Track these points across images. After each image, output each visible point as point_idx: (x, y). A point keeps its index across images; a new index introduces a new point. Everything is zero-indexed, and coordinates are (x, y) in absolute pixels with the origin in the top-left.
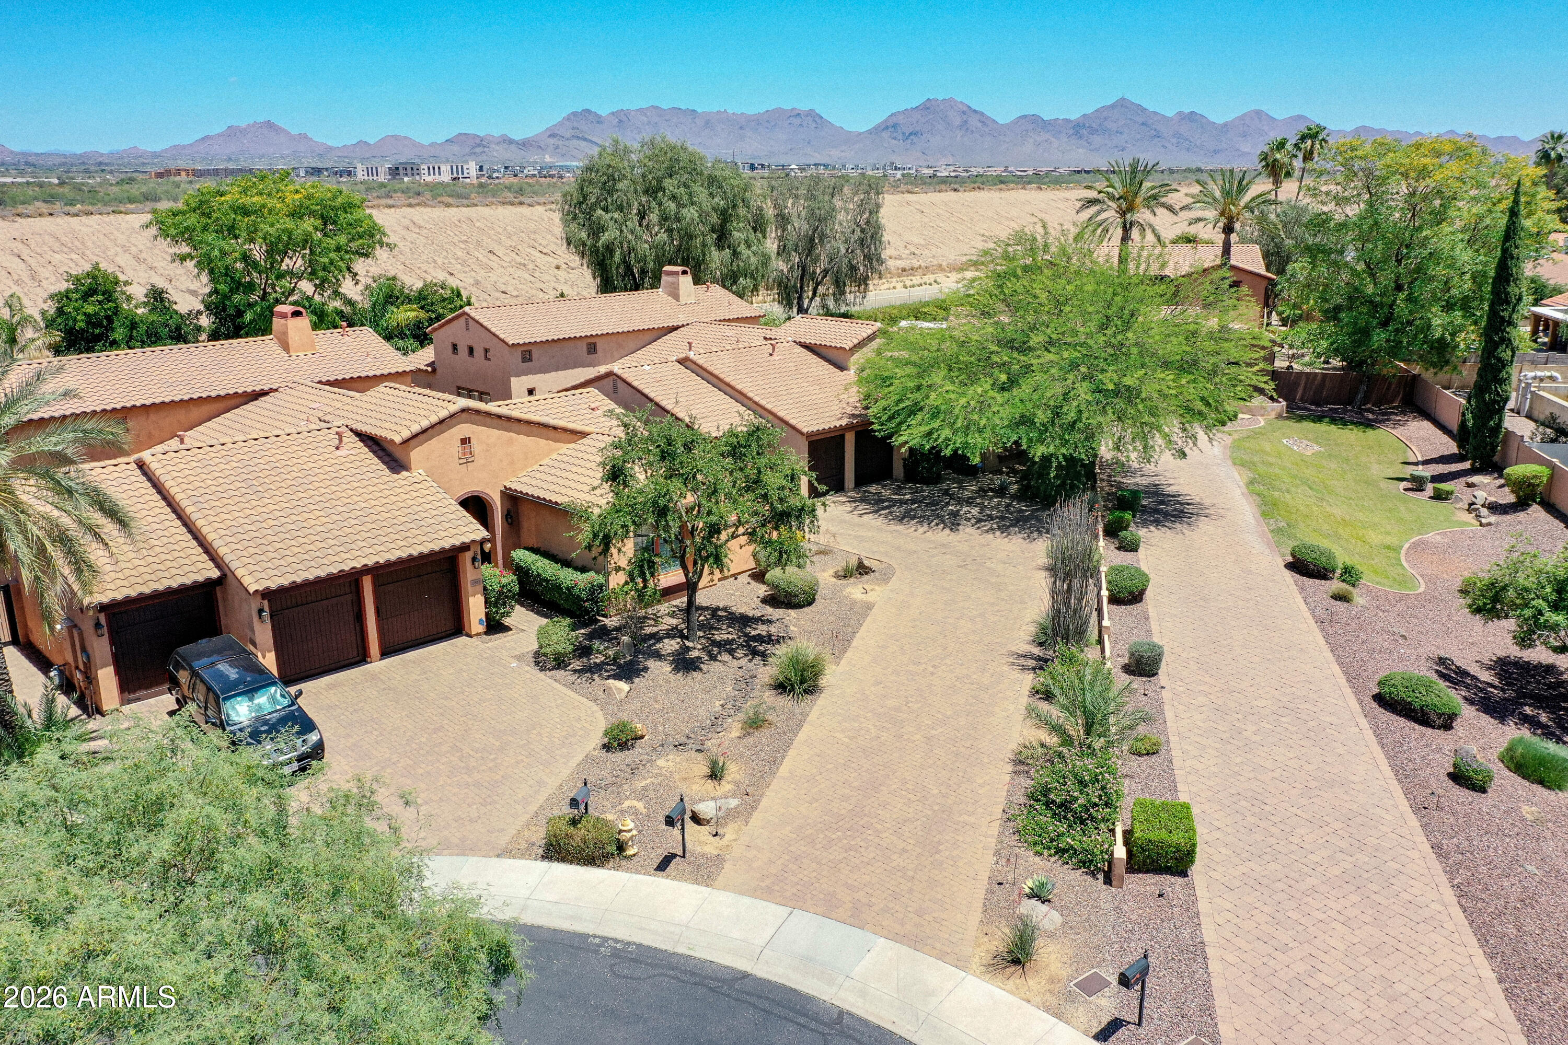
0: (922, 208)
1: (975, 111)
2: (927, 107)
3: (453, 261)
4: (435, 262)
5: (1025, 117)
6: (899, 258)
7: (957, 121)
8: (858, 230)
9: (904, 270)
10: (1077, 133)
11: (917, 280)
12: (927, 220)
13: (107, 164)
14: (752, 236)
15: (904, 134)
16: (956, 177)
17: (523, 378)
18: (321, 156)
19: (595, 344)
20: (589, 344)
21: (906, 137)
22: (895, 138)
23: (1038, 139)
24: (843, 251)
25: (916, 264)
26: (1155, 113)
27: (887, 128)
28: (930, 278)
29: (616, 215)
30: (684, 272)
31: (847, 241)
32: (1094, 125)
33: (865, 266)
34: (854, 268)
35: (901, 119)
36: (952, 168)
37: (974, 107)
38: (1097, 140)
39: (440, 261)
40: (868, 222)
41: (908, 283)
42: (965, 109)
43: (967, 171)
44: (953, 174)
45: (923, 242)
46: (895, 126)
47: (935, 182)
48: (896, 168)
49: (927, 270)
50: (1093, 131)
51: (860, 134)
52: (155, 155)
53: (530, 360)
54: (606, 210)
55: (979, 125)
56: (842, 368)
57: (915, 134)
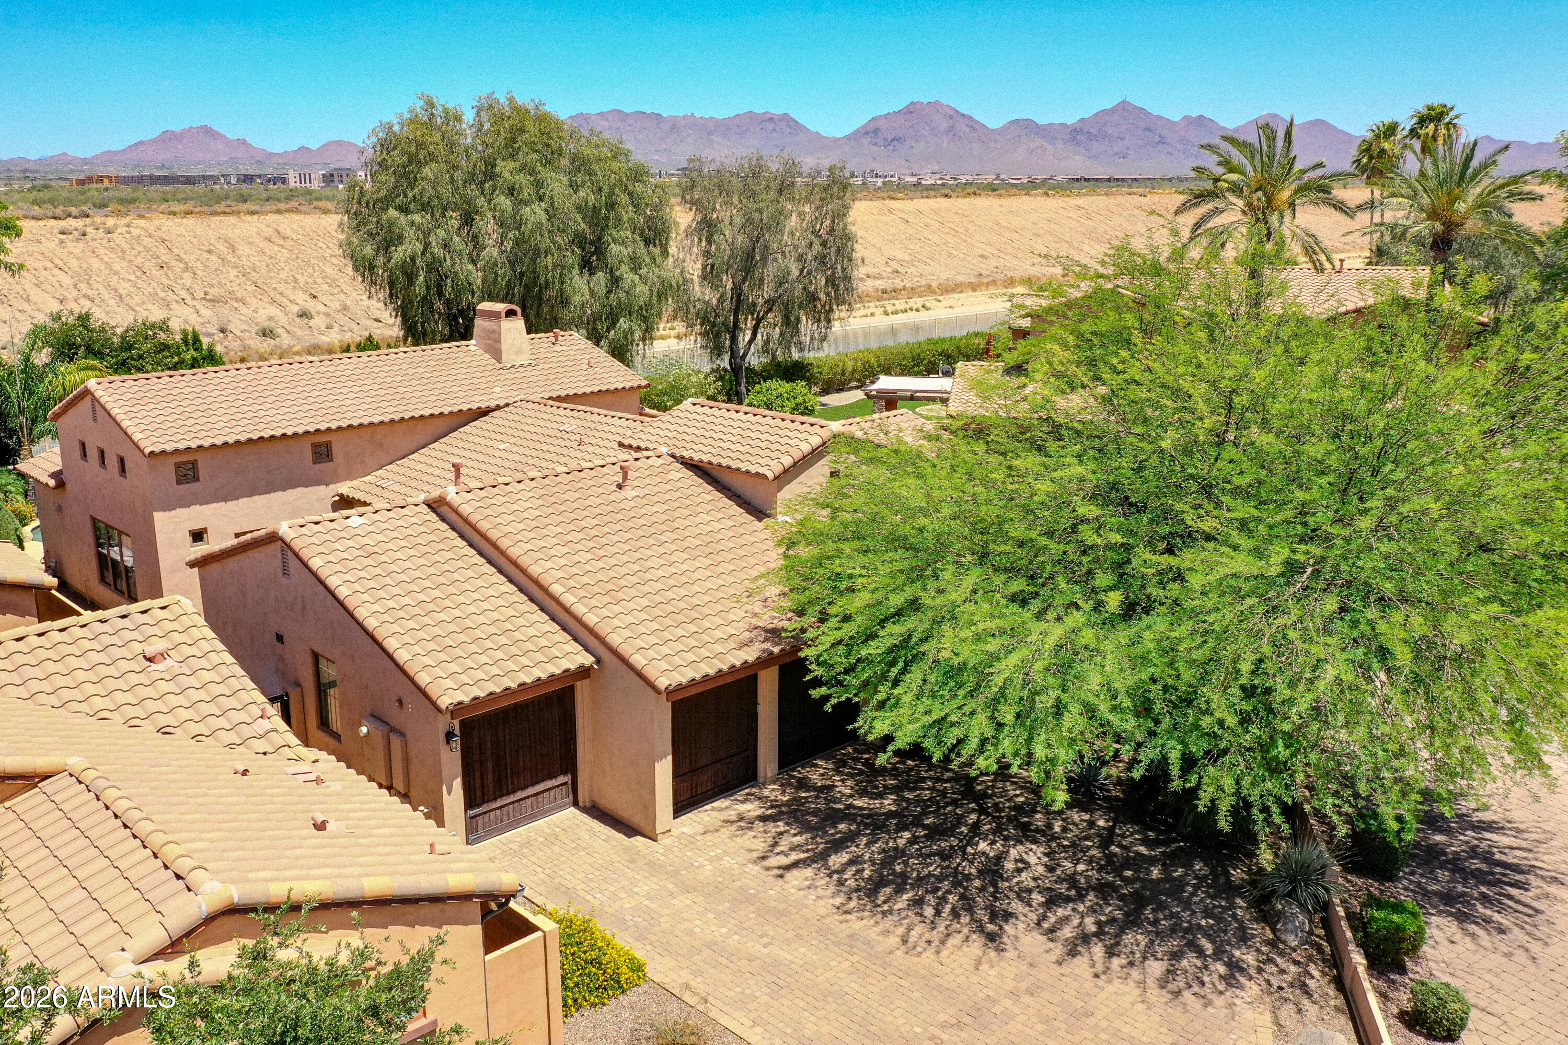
0: (906, 217)
1: (963, 115)
2: (911, 110)
3: (319, 280)
4: (296, 281)
5: (1017, 121)
6: (879, 277)
7: (944, 125)
8: (817, 241)
9: (884, 292)
10: (1074, 139)
11: (900, 304)
12: (911, 231)
13: (32, 172)
14: (642, 251)
15: (885, 139)
16: (943, 185)
17: (180, 511)
18: (259, 162)
19: (328, 445)
20: (316, 447)
21: (888, 143)
22: (876, 144)
23: (1032, 145)
24: (795, 273)
25: (898, 283)
26: (1159, 117)
27: (867, 133)
28: (917, 302)
29: (417, 218)
30: (510, 313)
31: (800, 258)
32: (1092, 130)
33: (828, 294)
34: (813, 298)
35: (882, 122)
36: (938, 176)
37: (963, 110)
38: (1096, 146)
39: (302, 280)
40: (832, 231)
41: (890, 308)
42: (952, 113)
43: (955, 179)
44: (939, 182)
45: (907, 258)
46: (876, 131)
47: (919, 189)
48: (877, 176)
49: (913, 292)
50: (1091, 137)
51: (838, 139)
52: (85, 161)
53: (196, 479)
54: (404, 210)
55: (968, 130)
56: (759, 512)
57: (897, 139)
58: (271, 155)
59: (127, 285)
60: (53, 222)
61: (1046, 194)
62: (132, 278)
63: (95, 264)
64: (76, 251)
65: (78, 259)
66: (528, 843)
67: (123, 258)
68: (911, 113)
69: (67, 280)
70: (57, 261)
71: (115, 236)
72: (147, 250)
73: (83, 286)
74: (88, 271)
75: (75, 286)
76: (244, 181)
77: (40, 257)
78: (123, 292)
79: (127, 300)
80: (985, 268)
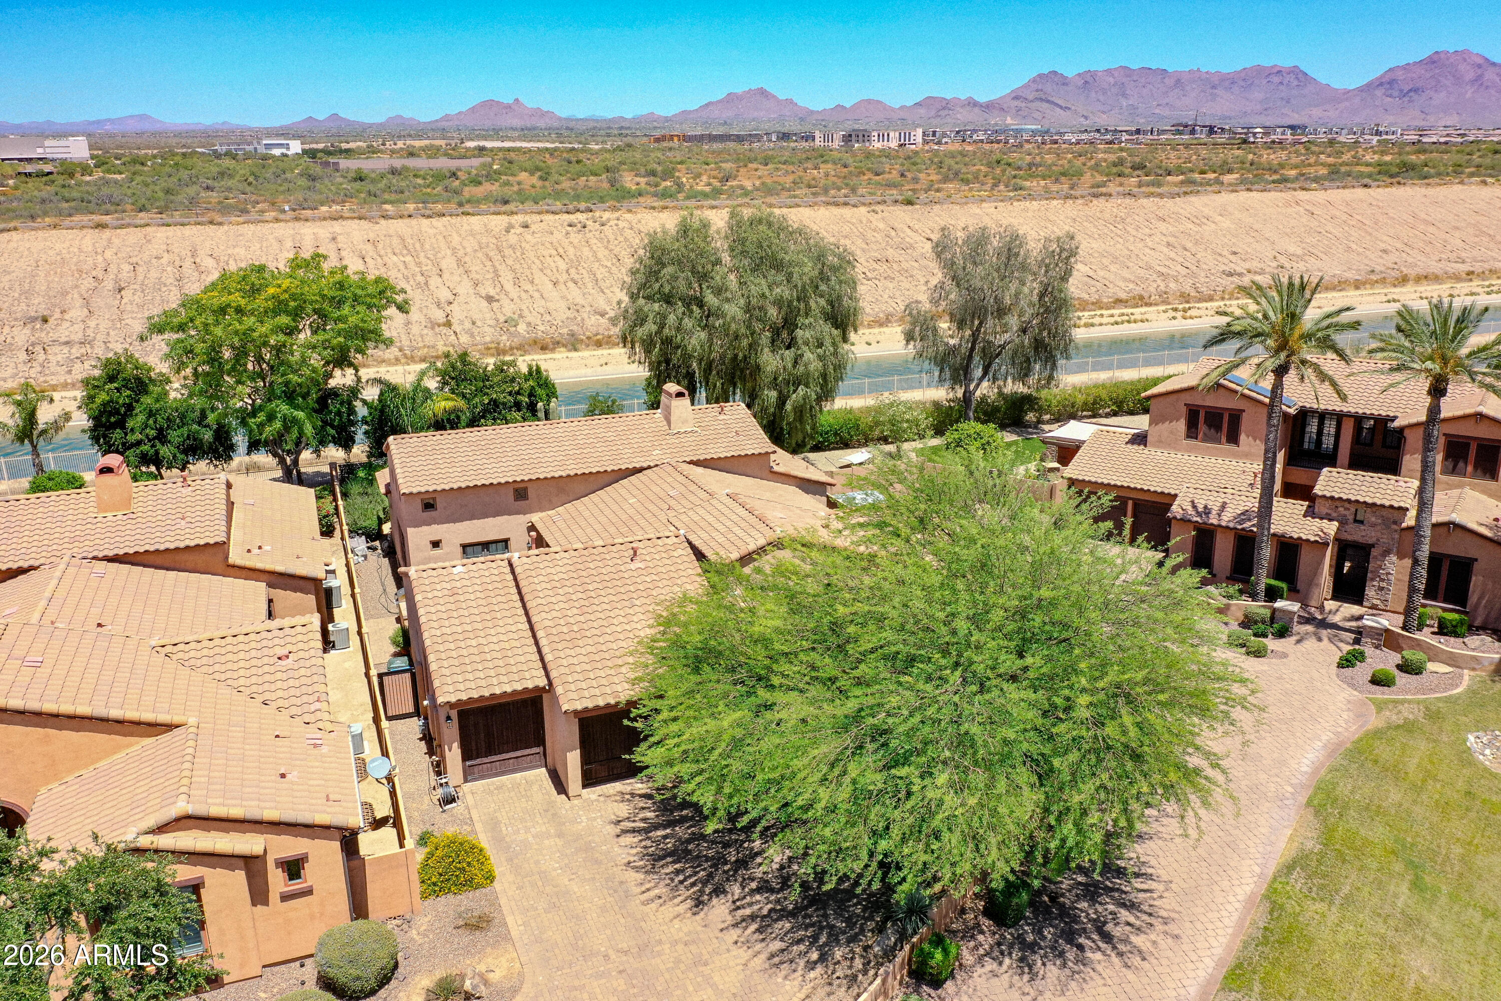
2: (1434, 61)
7: (1471, 75)
15: (1401, 90)
17: (425, 528)
18: (802, 119)
20: (516, 490)
21: (1403, 94)
22: (1390, 96)
27: (1381, 84)
30: (679, 395)
35: (1400, 75)
42: (1482, 61)
43: (1463, 136)
44: (1442, 140)
46: (1392, 82)
51: (1349, 91)
52: (667, 119)
57: (1416, 90)
58: (812, 112)
59: (603, 270)
60: (566, 217)
61: (1484, 183)
62: (609, 264)
63: (586, 251)
64: (576, 241)
65: (575, 247)
66: (499, 788)
67: (606, 248)
68: (1434, 62)
69: (563, 266)
70: (561, 251)
71: (605, 228)
72: (626, 240)
73: (573, 271)
74: (579, 259)
75: (567, 271)
76: (782, 139)
77: (549, 246)
78: (599, 276)
79: (601, 283)
80: (1380, 263)
